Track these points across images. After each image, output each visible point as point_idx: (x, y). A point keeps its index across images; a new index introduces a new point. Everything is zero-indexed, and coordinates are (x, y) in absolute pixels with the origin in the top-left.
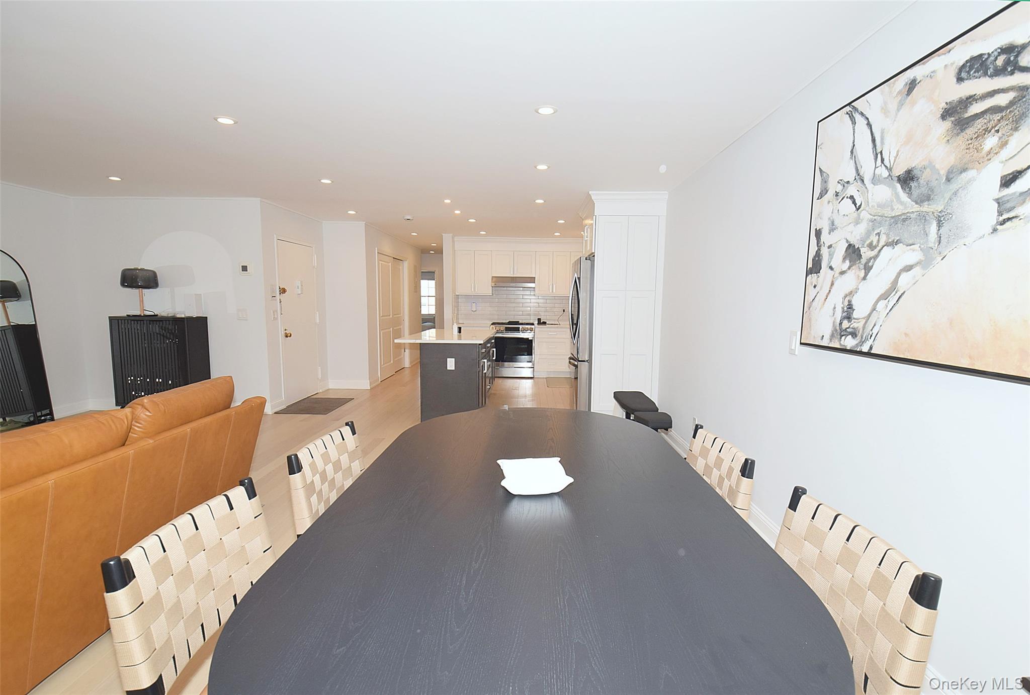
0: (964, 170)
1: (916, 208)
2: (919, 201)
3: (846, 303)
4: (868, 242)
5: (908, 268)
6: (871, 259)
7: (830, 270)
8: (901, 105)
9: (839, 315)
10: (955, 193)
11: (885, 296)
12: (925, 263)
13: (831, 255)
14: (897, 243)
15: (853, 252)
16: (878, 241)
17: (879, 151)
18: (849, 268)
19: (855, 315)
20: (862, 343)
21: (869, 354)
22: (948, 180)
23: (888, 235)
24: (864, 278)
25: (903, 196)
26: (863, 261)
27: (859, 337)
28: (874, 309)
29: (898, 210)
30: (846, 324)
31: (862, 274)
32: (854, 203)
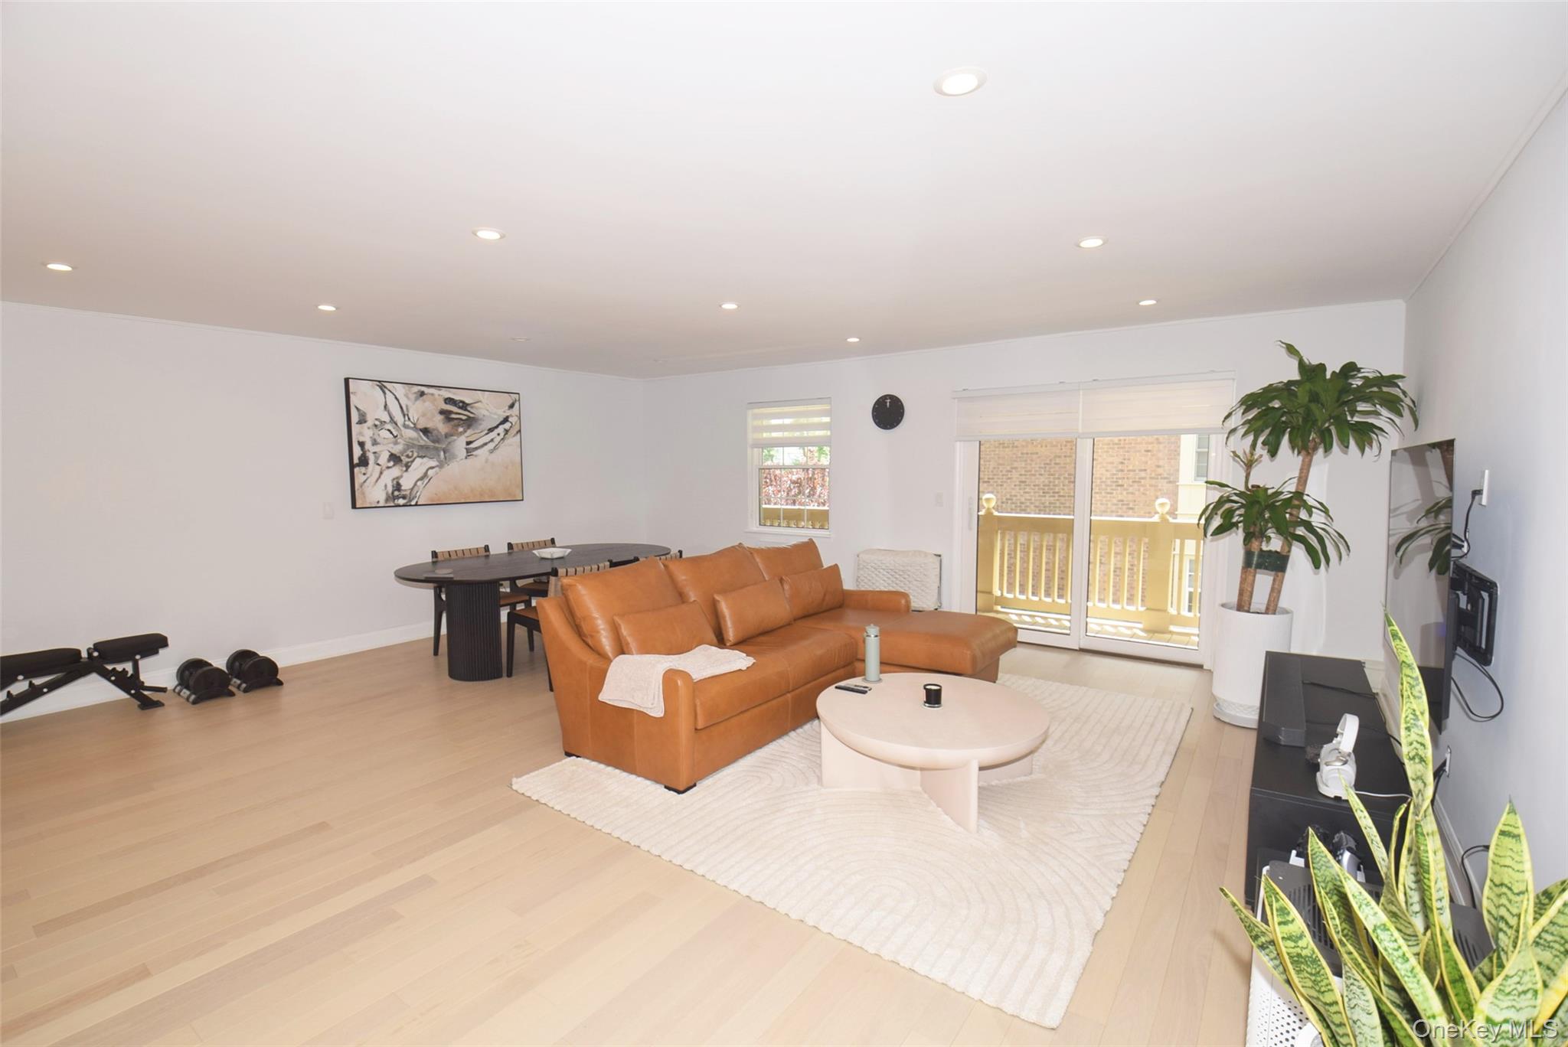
0: (452, 435)
1: (432, 444)
2: (433, 441)
3: (395, 482)
4: (405, 454)
5: (432, 468)
6: (408, 462)
7: (378, 466)
8: (416, 399)
9: (390, 489)
10: (450, 443)
11: (421, 479)
12: (441, 466)
13: (377, 458)
14: (424, 457)
15: (395, 458)
16: (413, 455)
17: (406, 412)
18: (394, 465)
19: (403, 488)
20: (411, 501)
21: (416, 505)
22: (446, 437)
23: (418, 453)
24: (406, 470)
25: (425, 438)
26: (404, 462)
27: (408, 498)
28: (415, 484)
29: (422, 443)
30: (396, 493)
31: (404, 469)
32: (391, 433)
